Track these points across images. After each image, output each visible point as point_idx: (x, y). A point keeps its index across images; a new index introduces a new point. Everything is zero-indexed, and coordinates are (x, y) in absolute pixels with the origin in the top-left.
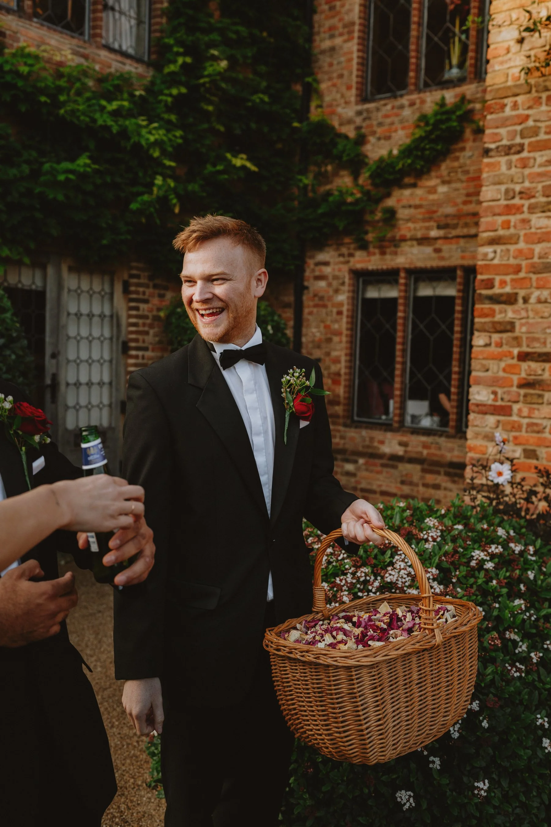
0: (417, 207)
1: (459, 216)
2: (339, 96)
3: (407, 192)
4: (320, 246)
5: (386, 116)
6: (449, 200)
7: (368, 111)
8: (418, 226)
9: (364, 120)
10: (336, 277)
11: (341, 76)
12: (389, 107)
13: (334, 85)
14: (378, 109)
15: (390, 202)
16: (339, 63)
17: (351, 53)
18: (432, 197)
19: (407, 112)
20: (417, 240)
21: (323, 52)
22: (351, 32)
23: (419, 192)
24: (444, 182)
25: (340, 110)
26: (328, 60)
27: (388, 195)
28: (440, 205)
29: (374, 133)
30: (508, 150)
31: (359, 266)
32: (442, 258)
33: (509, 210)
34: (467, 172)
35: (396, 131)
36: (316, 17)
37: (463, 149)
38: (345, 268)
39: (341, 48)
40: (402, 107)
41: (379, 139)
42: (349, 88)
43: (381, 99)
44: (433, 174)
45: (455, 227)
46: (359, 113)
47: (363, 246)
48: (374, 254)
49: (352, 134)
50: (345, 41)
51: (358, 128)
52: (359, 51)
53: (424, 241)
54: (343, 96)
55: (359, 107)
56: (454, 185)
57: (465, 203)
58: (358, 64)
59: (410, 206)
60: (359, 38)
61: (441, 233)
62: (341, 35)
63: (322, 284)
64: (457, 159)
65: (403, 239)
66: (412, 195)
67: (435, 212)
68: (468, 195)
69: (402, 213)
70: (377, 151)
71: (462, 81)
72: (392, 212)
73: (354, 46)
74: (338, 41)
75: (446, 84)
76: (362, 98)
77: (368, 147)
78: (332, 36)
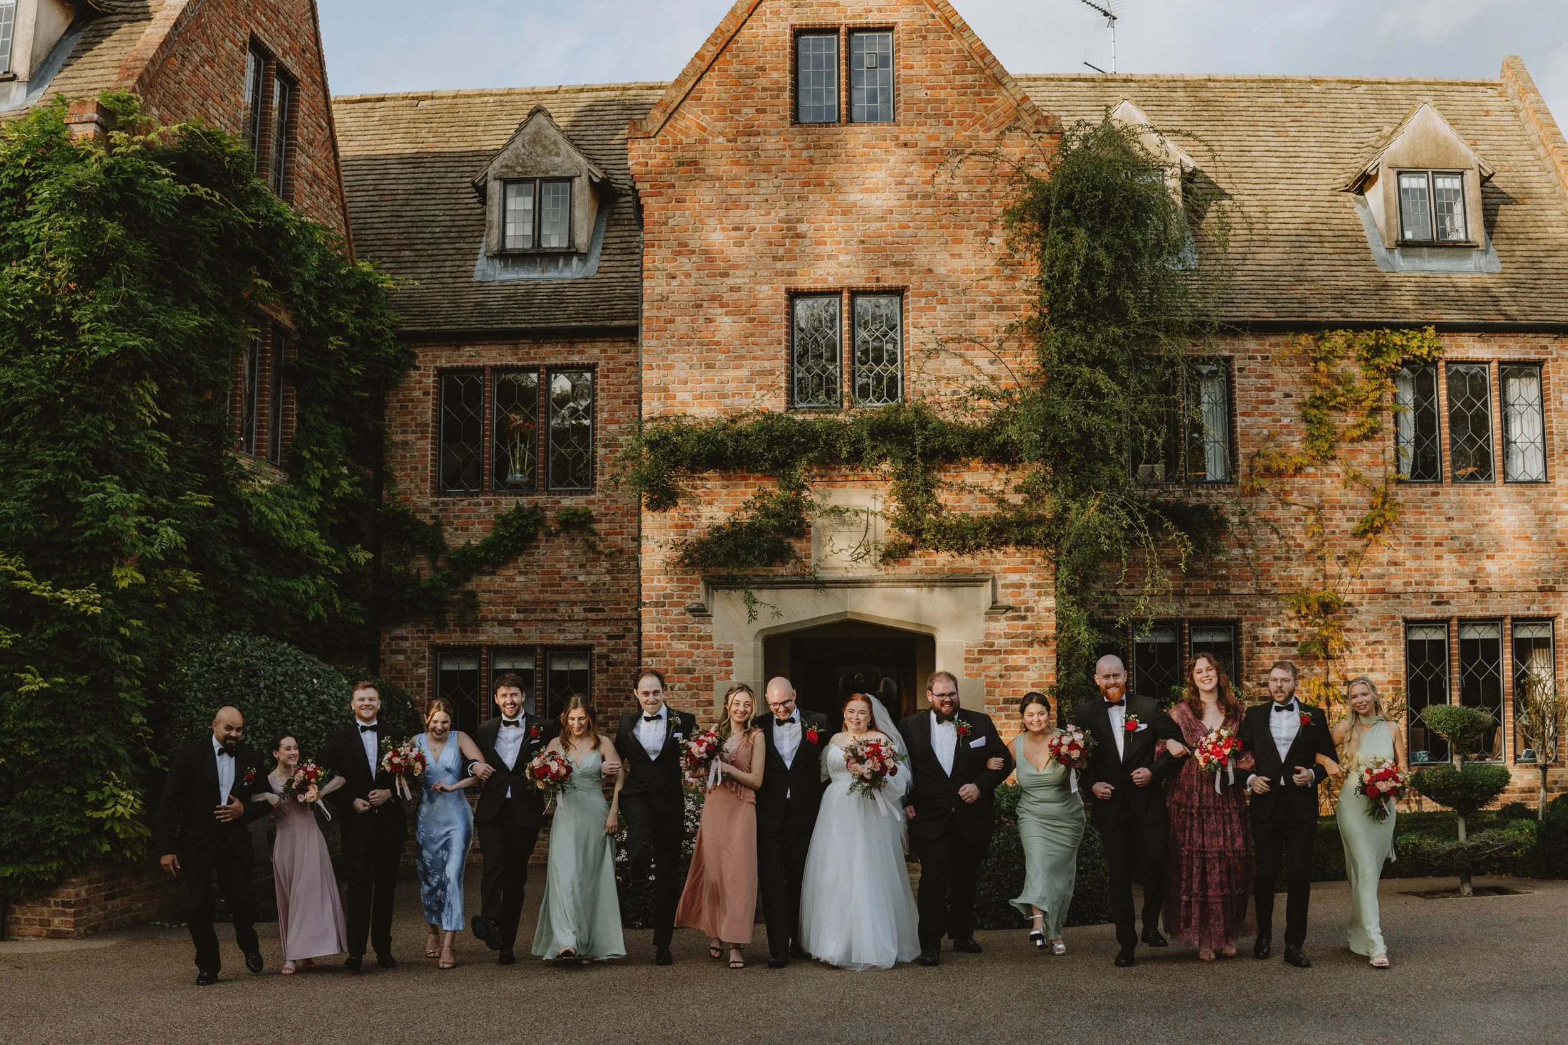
0: (495, 592)
1: (537, 602)
2: (413, 485)
3: (487, 579)
4: (397, 622)
5: (463, 510)
6: (525, 588)
7: (443, 503)
8: (499, 609)
9: (441, 510)
10: (414, 652)
11: (416, 469)
12: (465, 503)
13: (408, 476)
14: (454, 504)
15: (470, 586)
16: (412, 457)
17: (427, 450)
18: (510, 585)
19: (483, 510)
20: (498, 621)
21: (395, 444)
22: (423, 432)
23: (498, 579)
24: (520, 573)
25: (414, 498)
26: (401, 452)
27: (468, 580)
28: (518, 592)
29: (452, 524)
30: (656, 605)
31: (439, 642)
32: (523, 638)
34: (543, 567)
35: (473, 524)
36: (387, 412)
37: (538, 547)
38: (425, 644)
39: (414, 444)
40: (478, 504)
41: (457, 529)
42: (424, 480)
43: (456, 494)
44: (511, 565)
45: (534, 611)
46: (435, 504)
47: (443, 622)
48: (456, 632)
49: (430, 522)
50: (418, 439)
51: (433, 517)
52: (432, 449)
53: (504, 622)
54: (417, 486)
55: (436, 499)
56: (530, 576)
57: (541, 592)
58: (432, 460)
59: (490, 591)
60: (432, 438)
61: (522, 616)
62: (413, 432)
63: (400, 658)
64: (533, 554)
65: (485, 619)
66: (491, 581)
67: (514, 598)
68: (543, 585)
69: (483, 597)
70: (456, 540)
71: (529, 488)
72: (472, 594)
73: (427, 444)
74: (411, 437)
75: (516, 489)
76: (438, 491)
77: (446, 535)
78: (404, 432)
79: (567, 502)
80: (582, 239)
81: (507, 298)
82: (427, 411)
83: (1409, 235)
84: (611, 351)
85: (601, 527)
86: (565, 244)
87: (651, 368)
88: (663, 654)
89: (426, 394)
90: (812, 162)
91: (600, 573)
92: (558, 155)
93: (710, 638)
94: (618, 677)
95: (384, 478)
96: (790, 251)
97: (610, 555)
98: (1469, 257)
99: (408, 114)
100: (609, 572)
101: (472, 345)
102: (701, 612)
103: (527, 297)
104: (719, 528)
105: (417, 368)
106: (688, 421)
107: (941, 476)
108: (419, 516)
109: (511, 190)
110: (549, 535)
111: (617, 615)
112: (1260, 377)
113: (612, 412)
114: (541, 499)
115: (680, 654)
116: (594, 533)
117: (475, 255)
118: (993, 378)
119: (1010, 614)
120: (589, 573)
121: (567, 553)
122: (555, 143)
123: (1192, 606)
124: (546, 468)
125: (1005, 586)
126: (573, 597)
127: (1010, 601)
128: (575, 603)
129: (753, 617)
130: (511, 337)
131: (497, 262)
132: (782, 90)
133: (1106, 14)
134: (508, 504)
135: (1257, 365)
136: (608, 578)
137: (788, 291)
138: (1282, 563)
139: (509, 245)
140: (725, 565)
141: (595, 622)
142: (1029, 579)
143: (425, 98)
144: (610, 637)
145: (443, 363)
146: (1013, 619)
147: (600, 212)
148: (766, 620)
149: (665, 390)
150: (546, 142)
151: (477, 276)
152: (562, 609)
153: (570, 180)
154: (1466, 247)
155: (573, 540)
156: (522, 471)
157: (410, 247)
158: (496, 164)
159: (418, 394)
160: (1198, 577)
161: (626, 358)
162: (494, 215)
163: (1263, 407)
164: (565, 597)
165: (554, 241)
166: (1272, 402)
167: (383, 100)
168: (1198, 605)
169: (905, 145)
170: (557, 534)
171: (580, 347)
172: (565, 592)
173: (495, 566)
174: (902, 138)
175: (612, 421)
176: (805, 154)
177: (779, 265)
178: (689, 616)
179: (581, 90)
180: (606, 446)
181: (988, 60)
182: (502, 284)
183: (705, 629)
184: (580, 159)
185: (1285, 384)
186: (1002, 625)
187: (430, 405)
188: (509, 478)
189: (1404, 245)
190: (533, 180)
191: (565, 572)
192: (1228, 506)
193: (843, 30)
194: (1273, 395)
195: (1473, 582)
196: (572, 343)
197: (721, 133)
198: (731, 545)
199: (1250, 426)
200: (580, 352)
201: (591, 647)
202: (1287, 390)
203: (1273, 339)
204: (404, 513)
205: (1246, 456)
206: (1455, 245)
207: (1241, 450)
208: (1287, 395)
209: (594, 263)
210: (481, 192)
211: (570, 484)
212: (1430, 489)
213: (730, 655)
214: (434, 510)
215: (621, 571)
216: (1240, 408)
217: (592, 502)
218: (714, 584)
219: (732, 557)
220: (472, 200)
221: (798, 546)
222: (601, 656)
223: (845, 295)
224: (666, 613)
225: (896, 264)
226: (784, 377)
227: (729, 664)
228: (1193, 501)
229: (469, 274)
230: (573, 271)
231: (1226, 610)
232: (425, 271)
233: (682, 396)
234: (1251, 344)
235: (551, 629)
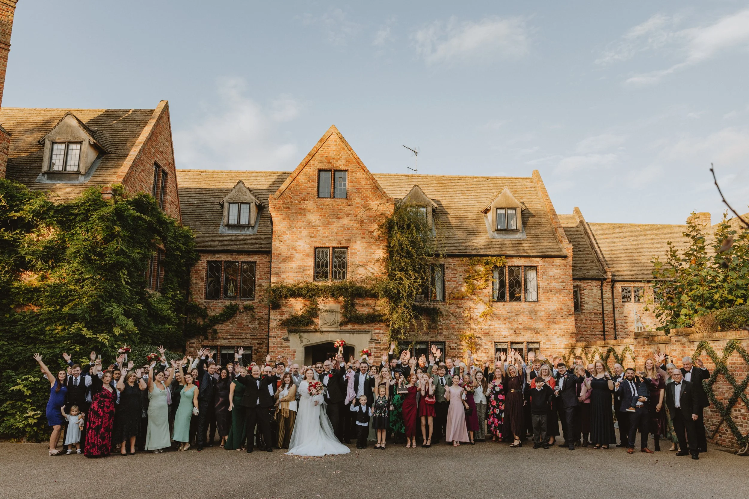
0: (223, 329)
1: (236, 333)
2: (198, 296)
3: (221, 325)
4: (192, 337)
5: (214, 304)
6: (232, 328)
7: (208, 302)
8: (224, 335)
9: (207, 304)
11: (199, 291)
12: (215, 302)
13: (197, 293)
14: (211, 302)
15: (215, 328)
16: (198, 287)
17: (203, 286)
18: (228, 327)
19: (220, 304)
20: (223, 338)
21: (193, 283)
22: (202, 280)
23: (224, 326)
24: (231, 324)
25: (199, 300)
26: (195, 286)
27: (215, 326)
28: (230, 330)
29: (210, 308)
30: (274, 337)
31: (205, 344)
32: (231, 344)
33: (274, 347)
34: (238, 322)
35: (217, 309)
36: (191, 273)
37: (237, 316)
38: (200, 345)
39: (199, 283)
40: (219, 303)
41: (212, 310)
42: (202, 295)
43: (212, 299)
44: (228, 321)
45: (235, 336)
46: (205, 302)
47: (206, 338)
48: (210, 341)
49: (203, 308)
50: (201, 282)
51: (204, 306)
52: (205, 285)
53: (225, 339)
54: (200, 297)
56: (234, 325)
57: (237, 330)
58: (205, 289)
59: (221, 329)
60: (205, 282)
61: (231, 337)
63: (193, 349)
64: (235, 318)
65: (219, 338)
68: (238, 328)
69: (218, 331)
70: (211, 313)
71: (234, 298)
72: (216, 330)
73: (203, 284)
74: (198, 281)
75: (231, 298)
76: (206, 298)
77: (208, 312)
78: (196, 280)
79: (246, 303)
80: (253, 222)
81: (230, 240)
82: (204, 274)
83: (499, 227)
84: (261, 258)
85: (257, 311)
86: (247, 223)
87: (274, 268)
88: (275, 352)
89: (203, 268)
90: (322, 209)
91: (256, 324)
92: (246, 196)
93: (289, 347)
94: (260, 356)
95: (189, 293)
96: (315, 235)
97: (259, 319)
98: (517, 234)
99: (198, 177)
100: (258, 324)
101: (219, 254)
102: (286, 339)
103: (235, 240)
104: (292, 316)
105: (201, 260)
106: (285, 284)
107: (357, 301)
108: (200, 306)
109: (231, 205)
110: (240, 312)
111: (260, 337)
112: (453, 270)
113: (261, 276)
114: (238, 302)
115: (280, 352)
116: (254, 312)
117: (219, 225)
118: (373, 274)
119: (376, 341)
120: (252, 324)
121: (245, 318)
122: (245, 192)
123: (432, 337)
124: (240, 292)
125: (375, 333)
126: (247, 331)
127: (376, 338)
128: (247, 333)
129: (301, 342)
130: (231, 252)
131: (226, 228)
132: (314, 187)
133: (414, 152)
134: (228, 303)
135: (451, 266)
136: (258, 326)
137: (314, 247)
138: (458, 325)
139: (230, 223)
140: (294, 326)
141: (254, 339)
142: (381, 331)
143: (203, 172)
144: (258, 344)
145: (209, 259)
146: (377, 343)
147: (258, 213)
148: (305, 342)
149: (278, 274)
150: (243, 192)
151: (220, 232)
152: (244, 335)
153: (249, 204)
154: (516, 231)
155: (248, 314)
156: (232, 293)
157: (199, 221)
158: (227, 198)
159: (201, 268)
160: (433, 329)
161: (265, 260)
162: (226, 213)
163: (453, 279)
164: (244, 332)
165: (244, 221)
166: (456, 278)
167: (190, 171)
168: (433, 337)
169: (350, 205)
170: (243, 312)
171: (252, 256)
172: (244, 330)
173: (224, 321)
174: (349, 203)
175: (260, 279)
176: (321, 207)
177: (312, 239)
178: (283, 340)
179: (253, 173)
180: (258, 286)
181: (374, 181)
182: (228, 235)
183: (288, 344)
184: (253, 197)
185: (460, 272)
186: (373, 345)
187: (205, 272)
188: (228, 294)
189: (498, 230)
190: (238, 203)
191: (245, 324)
192: (442, 307)
193: (333, 170)
194: (457, 275)
195: (515, 331)
196: (249, 255)
197: (296, 200)
198: (296, 320)
199: (450, 285)
200: (252, 258)
201: (252, 347)
202: (460, 274)
203: (457, 259)
204: (196, 305)
205: (448, 293)
206: (513, 231)
207: (447, 292)
208: (461, 276)
209: (256, 229)
210: (222, 206)
211: (247, 297)
212: (502, 304)
213: (295, 352)
214: (205, 304)
215: (262, 324)
216: (446, 279)
217: (254, 303)
218: (290, 332)
219: (296, 324)
220: (219, 207)
221: (315, 320)
222: (255, 350)
223: (331, 248)
224: (277, 340)
225: (346, 240)
226: (313, 272)
227: (294, 355)
228: (432, 306)
229: (217, 231)
230: (250, 232)
231: (441, 338)
232: (203, 229)
233: (282, 276)
234: (450, 260)
235: (240, 341)
